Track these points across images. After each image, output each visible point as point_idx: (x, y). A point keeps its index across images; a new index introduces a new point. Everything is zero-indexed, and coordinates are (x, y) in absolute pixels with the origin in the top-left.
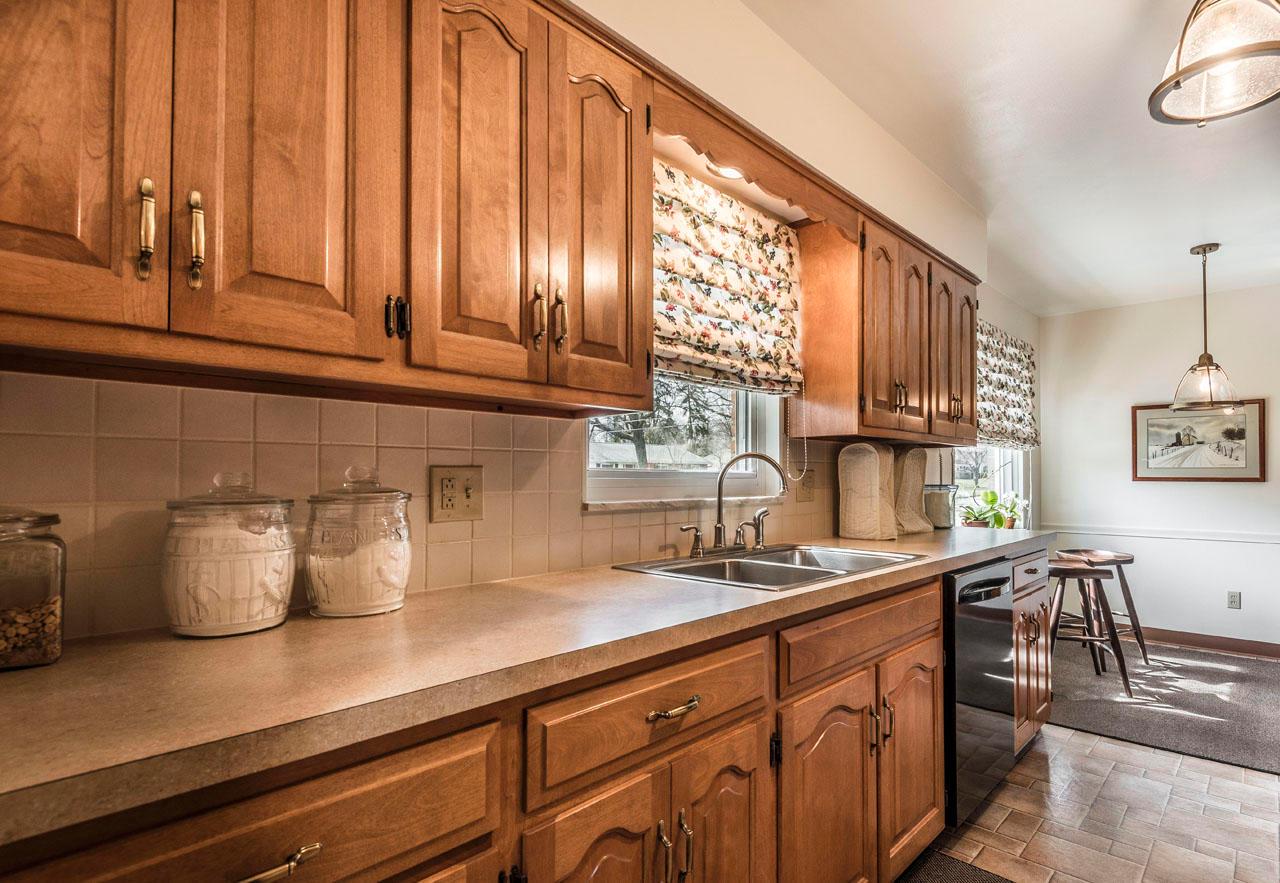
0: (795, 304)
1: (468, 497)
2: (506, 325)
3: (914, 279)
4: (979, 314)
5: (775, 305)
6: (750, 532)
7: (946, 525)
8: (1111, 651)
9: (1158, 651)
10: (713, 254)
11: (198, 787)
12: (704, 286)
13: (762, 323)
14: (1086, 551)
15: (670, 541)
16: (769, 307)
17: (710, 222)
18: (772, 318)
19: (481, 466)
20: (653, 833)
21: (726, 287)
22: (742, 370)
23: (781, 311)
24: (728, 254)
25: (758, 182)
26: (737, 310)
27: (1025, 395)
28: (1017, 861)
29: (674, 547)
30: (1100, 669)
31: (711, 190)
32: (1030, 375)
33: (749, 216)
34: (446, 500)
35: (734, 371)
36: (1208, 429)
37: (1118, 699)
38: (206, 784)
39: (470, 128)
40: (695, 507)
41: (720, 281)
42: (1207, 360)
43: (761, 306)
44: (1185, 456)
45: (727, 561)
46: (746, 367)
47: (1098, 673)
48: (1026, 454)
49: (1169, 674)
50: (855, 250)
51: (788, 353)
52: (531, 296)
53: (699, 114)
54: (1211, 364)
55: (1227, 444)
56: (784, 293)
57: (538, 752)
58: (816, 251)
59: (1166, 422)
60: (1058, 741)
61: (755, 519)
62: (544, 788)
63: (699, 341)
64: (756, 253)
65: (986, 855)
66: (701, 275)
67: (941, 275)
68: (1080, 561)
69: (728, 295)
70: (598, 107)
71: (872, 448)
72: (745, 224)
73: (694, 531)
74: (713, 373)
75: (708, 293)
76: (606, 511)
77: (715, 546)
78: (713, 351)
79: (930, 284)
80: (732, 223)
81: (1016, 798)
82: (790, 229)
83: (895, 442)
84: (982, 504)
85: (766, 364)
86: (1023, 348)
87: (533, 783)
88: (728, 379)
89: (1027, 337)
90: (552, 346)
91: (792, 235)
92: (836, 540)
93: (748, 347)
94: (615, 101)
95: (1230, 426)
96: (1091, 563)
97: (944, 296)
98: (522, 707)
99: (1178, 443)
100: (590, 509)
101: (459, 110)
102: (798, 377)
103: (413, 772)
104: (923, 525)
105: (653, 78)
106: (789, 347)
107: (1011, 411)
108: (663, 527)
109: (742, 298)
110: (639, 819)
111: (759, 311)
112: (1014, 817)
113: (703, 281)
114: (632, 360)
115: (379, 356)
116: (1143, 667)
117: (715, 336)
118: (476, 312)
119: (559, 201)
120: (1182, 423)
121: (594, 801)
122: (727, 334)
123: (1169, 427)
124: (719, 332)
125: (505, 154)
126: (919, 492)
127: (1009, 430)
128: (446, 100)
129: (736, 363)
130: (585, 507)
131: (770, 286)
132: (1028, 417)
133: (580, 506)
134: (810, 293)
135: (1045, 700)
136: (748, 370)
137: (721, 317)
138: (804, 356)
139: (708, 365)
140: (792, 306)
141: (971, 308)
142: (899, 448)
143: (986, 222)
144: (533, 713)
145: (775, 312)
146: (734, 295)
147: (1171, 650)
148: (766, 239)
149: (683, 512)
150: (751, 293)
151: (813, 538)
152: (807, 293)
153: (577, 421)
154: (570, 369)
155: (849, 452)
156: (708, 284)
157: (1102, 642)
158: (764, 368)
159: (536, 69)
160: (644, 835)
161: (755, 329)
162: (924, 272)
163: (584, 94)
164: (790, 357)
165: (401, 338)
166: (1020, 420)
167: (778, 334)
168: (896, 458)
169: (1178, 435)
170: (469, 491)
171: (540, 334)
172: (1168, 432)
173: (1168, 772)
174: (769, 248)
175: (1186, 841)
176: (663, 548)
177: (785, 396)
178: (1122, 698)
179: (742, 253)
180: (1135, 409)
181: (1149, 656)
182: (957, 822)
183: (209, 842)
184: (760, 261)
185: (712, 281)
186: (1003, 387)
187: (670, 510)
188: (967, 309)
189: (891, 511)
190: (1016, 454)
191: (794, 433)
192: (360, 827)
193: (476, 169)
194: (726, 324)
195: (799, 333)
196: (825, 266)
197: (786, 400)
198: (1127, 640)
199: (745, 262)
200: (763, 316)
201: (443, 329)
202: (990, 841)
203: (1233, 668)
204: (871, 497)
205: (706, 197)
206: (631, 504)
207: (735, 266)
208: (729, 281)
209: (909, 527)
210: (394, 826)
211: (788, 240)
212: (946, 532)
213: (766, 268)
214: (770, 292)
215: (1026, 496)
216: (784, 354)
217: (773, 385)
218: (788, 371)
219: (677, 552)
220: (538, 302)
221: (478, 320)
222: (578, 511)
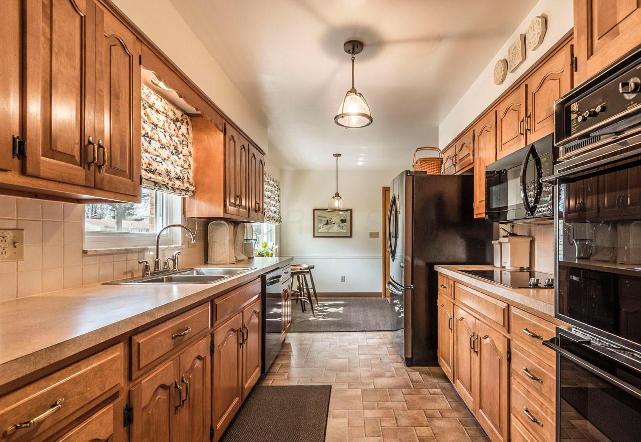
0: (190, 152)
1: (15, 247)
2: (74, 156)
3: (243, 151)
4: (265, 167)
5: (181, 152)
6: (171, 263)
7: (251, 256)
8: (308, 302)
9: (321, 301)
10: (153, 124)
11: (25, 375)
12: (148, 139)
13: (176, 161)
14: (298, 265)
15: (129, 269)
16: (178, 153)
17: (151, 107)
18: (179, 158)
19: (23, 230)
20: (174, 385)
21: (159, 141)
22: (168, 183)
23: (184, 155)
24: (160, 125)
25: (185, 98)
26: (165, 153)
27: (277, 202)
28: (286, 380)
29: (132, 272)
30: (304, 310)
31: (152, 91)
32: (278, 193)
33: (169, 107)
34: (1, 249)
35: (164, 183)
36: (336, 219)
37: (311, 319)
38: (28, 373)
39: (57, 51)
40: (143, 251)
41: (156, 137)
42: (337, 195)
43: (174, 152)
44: (329, 228)
45: (165, 277)
46: (170, 182)
47: (303, 312)
48: (276, 227)
49: (325, 308)
50: (222, 135)
51: (188, 176)
52: (86, 143)
53: (161, 63)
54: (339, 196)
55: (342, 224)
56: (185, 147)
57: (136, 354)
58: (201, 130)
59: (323, 215)
60: (292, 338)
61: (173, 257)
62: (139, 369)
63: (147, 167)
64: (172, 126)
65: (275, 381)
66: (147, 133)
67: (253, 150)
68: (297, 269)
69: (159, 145)
70: (117, 51)
71: (225, 223)
72: (168, 111)
73: (145, 263)
74: (153, 184)
75: (150, 142)
76: (98, 255)
77: (155, 270)
78: (153, 172)
79: (249, 153)
80: (162, 110)
81: (281, 360)
82: (188, 117)
83: (233, 220)
84: (261, 248)
85: (178, 181)
86: (276, 182)
87: (135, 368)
88: (161, 187)
89: (277, 178)
90: (97, 169)
91: (188, 120)
92: (206, 265)
93: (170, 172)
94: (125, 49)
95: (342, 218)
96: (301, 269)
97: (253, 159)
98: (129, 336)
99: (327, 223)
100: (89, 253)
102: (192, 188)
103: (95, 365)
104: (243, 257)
105: (141, 41)
106: (188, 174)
107: (272, 208)
108: (126, 262)
109: (166, 147)
110: (168, 381)
111: (173, 154)
112: (282, 366)
113: (148, 137)
114: (133, 178)
115: (9, 168)
116: (317, 307)
117: (155, 165)
118: (60, 148)
119: (100, 95)
120: (328, 216)
121: (154, 374)
122: (160, 164)
123: (325, 217)
124: (156, 163)
125: (74, 67)
126: (242, 242)
127: (272, 216)
128: (44, 33)
129: (165, 179)
130: (85, 252)
131: (178, 143)
132: (278, 211)
133: (81, 252)
134: (198, 149)
135: (289, 323)
136: (171, 184)
137: (157, 156)
138: (194, 178)
139: (152, 180)
140: (189, 154)
141: (262, 165)
142: (235, 223)
143: (267, 130)
144: (134, 338)
145: (181, 156)
146: (162, 145)
147: (325, 300)
148: (177, 120)
149: (136, 254)
150: (170, 145)
151: (200, 265)
152: (196, 149)
153: (79, 205)
154: (105, 181)
155: (214, 224)
156: (151, 138)
157: (304, 299)
158: (178, 183)
159: (89, 27)
160: (170, 387)
161: (173, 163)
162: (247, 149)
163: (111, 43)
164: (188, 179)
165: (18, 159)
166: (275, 212)
167: (183, 167)
168: (234, 227)
169: (327, 221)
170: (16, 244)
171: (93, 162)
172: (323, 219)
173: (328, 338)
174: (178, 124)
175: (335, 357)
176: (126, 273)
177: (185, 197)
178: (312, 318)
179: (167, 125)
180: (314, 210)
181: (319, 303)
182: (265, 372)
183: (21, 402)
184: (175, 130)
185: (153, 137)
186: (269, 198)
187: (129, 253)
188: (261, 164)
189: (233, 251)
190: (273, 226)
191: (188, 215)
192: (77, 390)
193: (60, 73)
194: (159, 159)
195: (192, 167)
196: (206, 138)
197: (184, 199)
198: (313, 298)
199: (168, 130)
200: (175, 157)
201: (42, 156)
202: (275, 376)
203: (343, 302)
204: (225, 245)
205: (150, 95)
206: (111, 250)
207: (162, 130)
208: (161, 138)
209: (239, 258)
210: (89, 389)
211: (187, 122)
212: (251, 259)
213: (178, 134)
214: (179, 145)
215: (276, 244)
216: (186, 176)
217: (181, 191)
218: (187, 185)
219: (133, 275)
220: (91, 146)
221: (60, 152)
222: (80, 254)
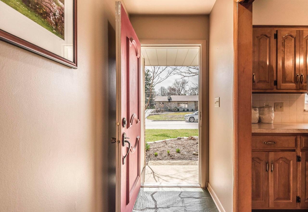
2: (292, 81)
19: (283, 103)
34: (277, 108)
52: (296, 76)
90: (300, 83)
100: (306, 111)
101: (284, 51)
130: (305, 110)
133: (303, 110)
153: (303, 94)
154: (304, 86)
163: (307, 39)
165: (276, 85)
170: (281, 107)
171: (298, 82)
201: (282, 83)
220: (298, 76)
221: (287, 81)
222: (303, 111)
